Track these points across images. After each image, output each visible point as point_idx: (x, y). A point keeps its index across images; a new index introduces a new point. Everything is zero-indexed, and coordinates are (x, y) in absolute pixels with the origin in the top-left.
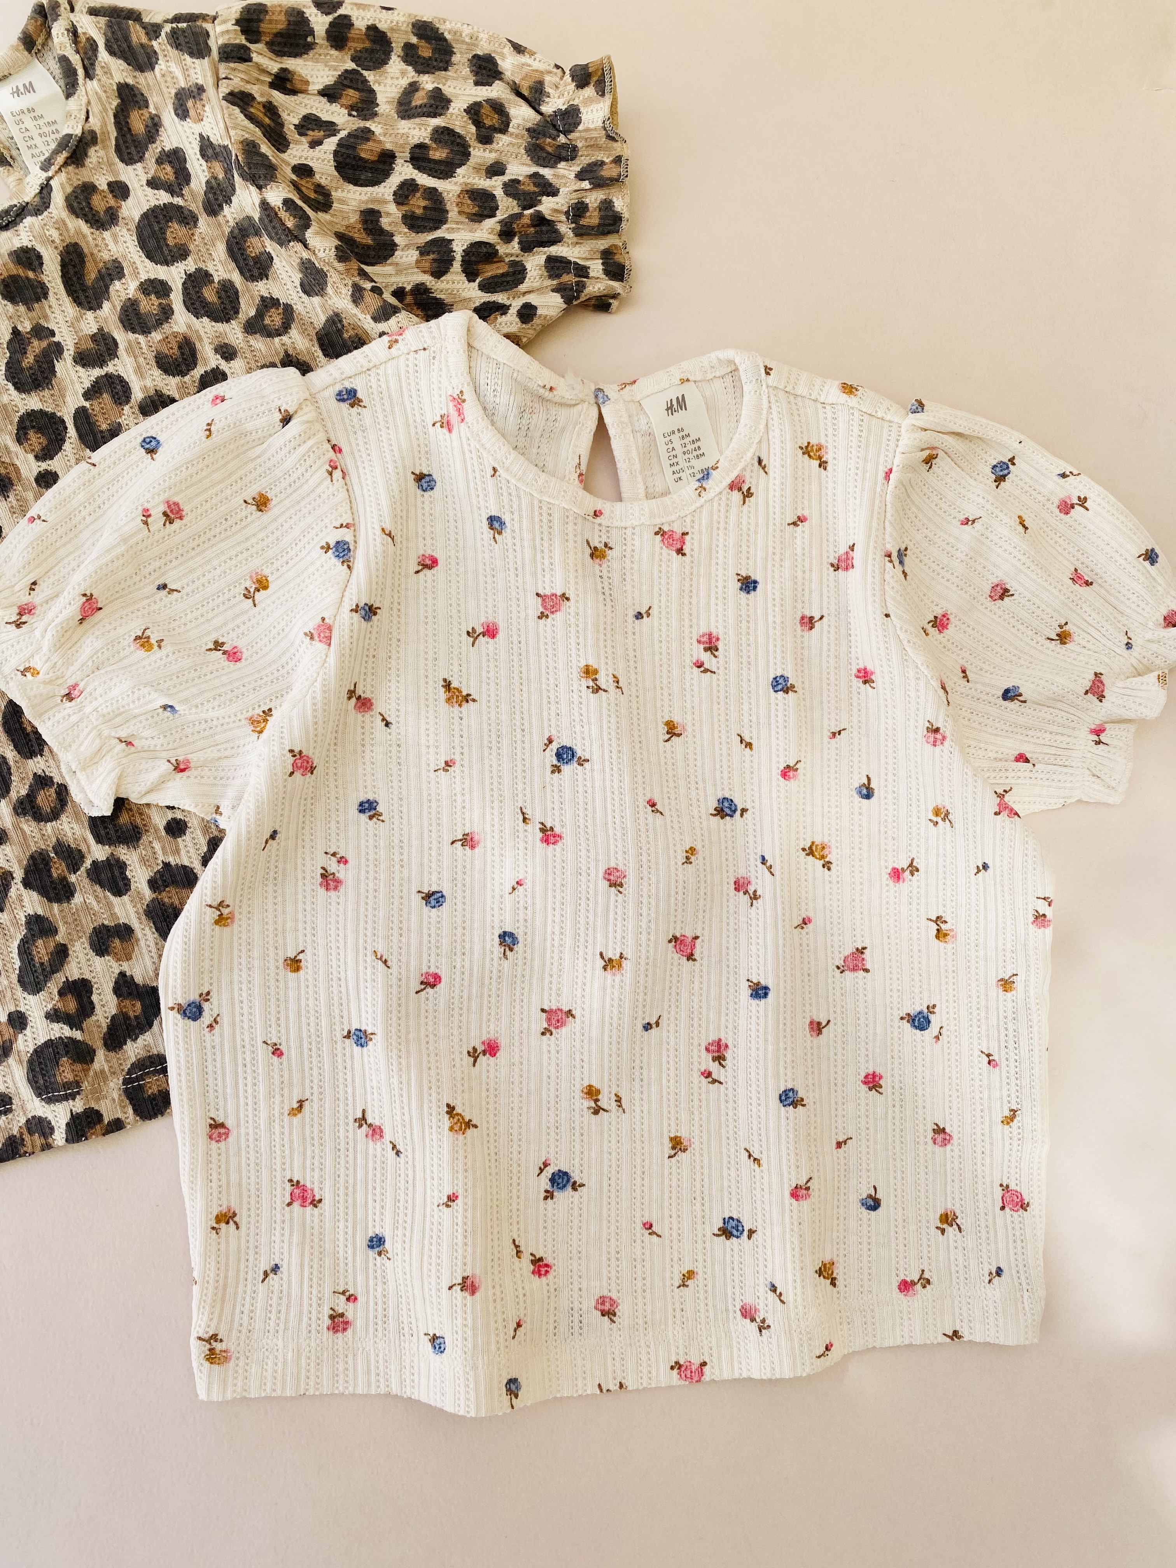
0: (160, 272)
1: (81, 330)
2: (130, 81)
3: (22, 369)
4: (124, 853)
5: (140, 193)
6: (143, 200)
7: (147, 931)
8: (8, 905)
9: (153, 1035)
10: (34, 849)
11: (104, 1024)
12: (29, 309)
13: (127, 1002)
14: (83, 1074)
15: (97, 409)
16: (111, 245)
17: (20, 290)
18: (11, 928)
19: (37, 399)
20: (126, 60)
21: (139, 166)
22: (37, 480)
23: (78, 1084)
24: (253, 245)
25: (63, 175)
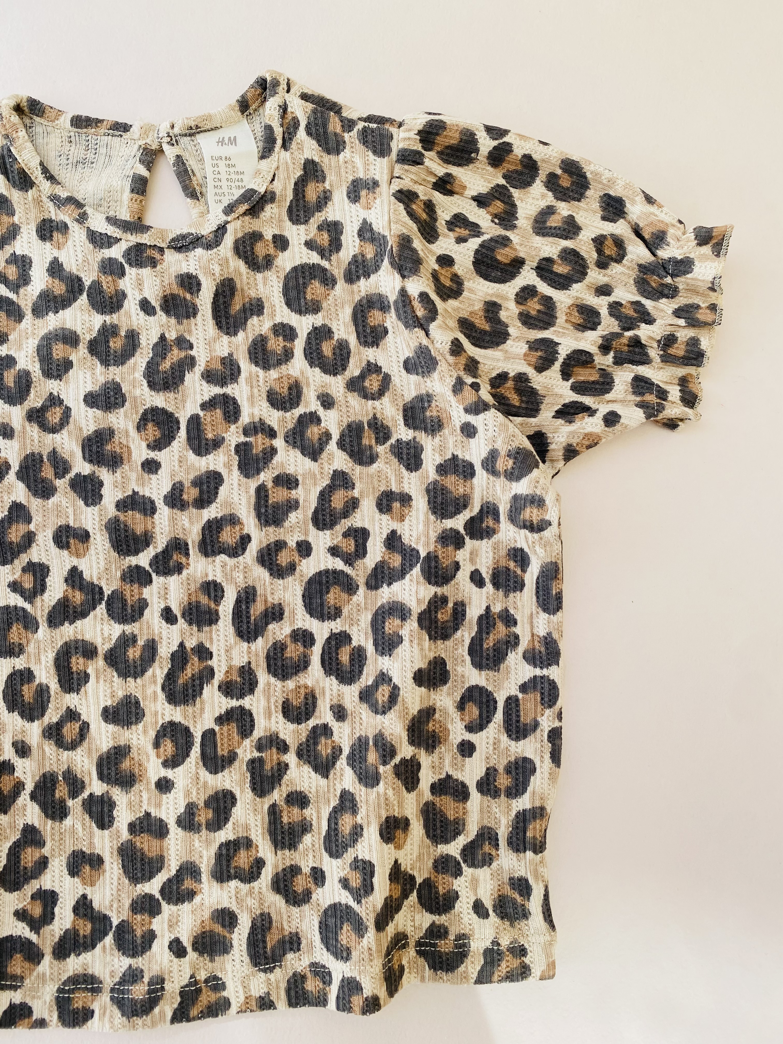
0: (292, 319)
1: (215, 351)
2: (316, 159)
3: (158, 371)
4: (117, 794)
5: (296, 249)
6: (297, 256)
7: (115, 866)
8: (12, 810)
9: (93, 956)
10: (48, 769)
11: (58, 934)
12: (178, 322)
13: (81, 921)
14: (27, 972)
15: (209, 419)
16: (261, 286)
17: (176, 306)
18: (8, 831)
19: (163, 398)
20: (318, 141)
21: (302, 227)
22: (143, 465)
23: (22, 978)
24: (375, 317)
25: (239, 222)
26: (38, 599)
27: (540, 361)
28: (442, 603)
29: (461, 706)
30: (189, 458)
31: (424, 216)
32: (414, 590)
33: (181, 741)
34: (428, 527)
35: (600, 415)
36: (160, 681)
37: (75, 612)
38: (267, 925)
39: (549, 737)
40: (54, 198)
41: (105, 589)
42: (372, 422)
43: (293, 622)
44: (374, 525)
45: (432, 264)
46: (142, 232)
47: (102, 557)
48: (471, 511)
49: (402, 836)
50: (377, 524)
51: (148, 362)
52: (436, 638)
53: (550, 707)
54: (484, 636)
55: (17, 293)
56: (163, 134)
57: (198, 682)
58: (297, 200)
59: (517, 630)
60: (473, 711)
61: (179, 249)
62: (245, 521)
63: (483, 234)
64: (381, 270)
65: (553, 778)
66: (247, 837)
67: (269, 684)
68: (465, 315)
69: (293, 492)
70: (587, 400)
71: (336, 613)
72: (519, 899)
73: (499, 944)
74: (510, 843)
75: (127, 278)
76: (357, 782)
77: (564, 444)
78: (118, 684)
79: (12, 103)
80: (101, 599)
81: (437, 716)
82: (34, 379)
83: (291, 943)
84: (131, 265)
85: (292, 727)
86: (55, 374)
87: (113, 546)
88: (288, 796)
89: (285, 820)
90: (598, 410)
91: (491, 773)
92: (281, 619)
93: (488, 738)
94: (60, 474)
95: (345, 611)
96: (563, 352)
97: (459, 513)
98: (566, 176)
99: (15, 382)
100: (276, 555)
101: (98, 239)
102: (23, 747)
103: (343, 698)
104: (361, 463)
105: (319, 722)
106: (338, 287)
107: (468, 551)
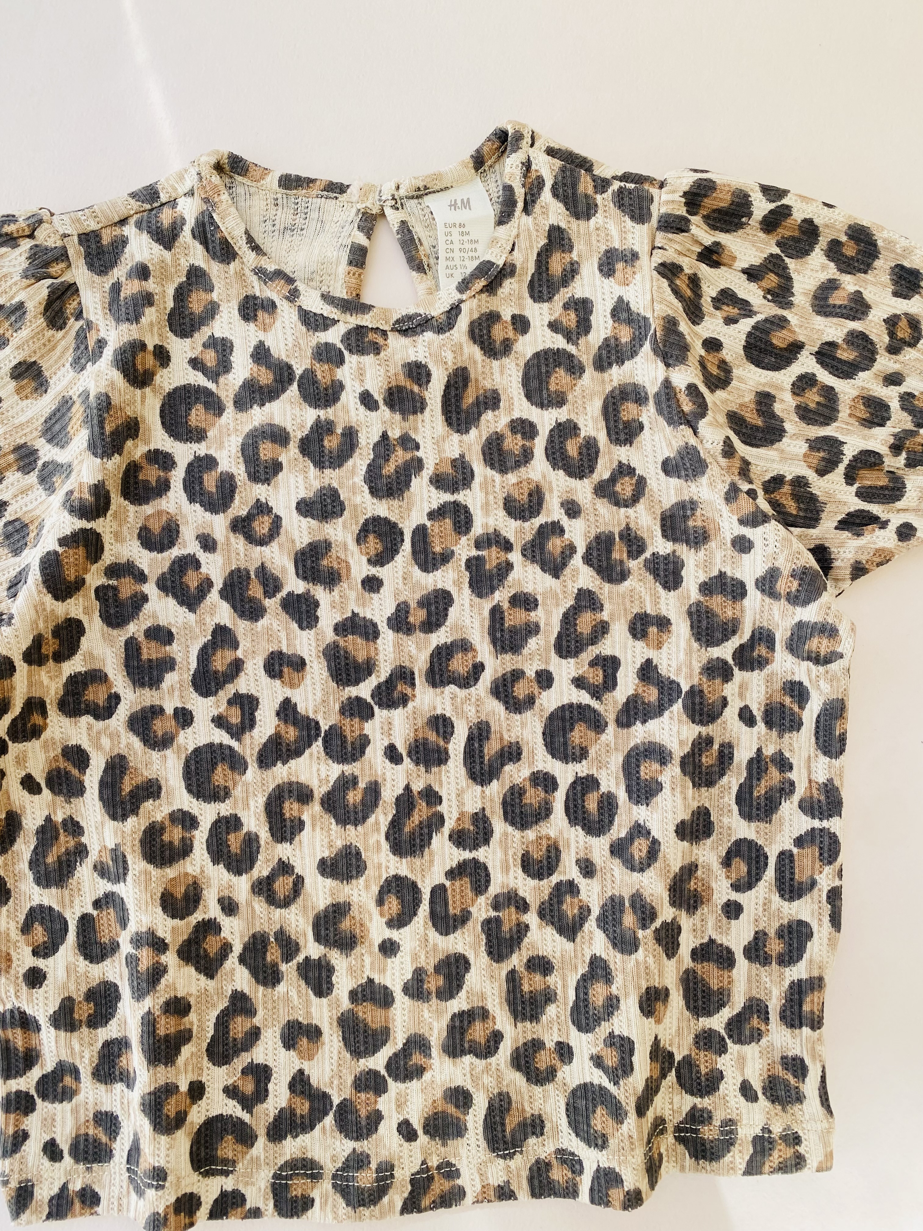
0: (533, 414)
1: (444, 451)
2: (563, 225)
3: (381, 476)
4: (336, 957)
5: (539, 332)
6: (540, 340)
7: (335, 1038)
8: (219, 975)
9: (312, 1138)
10: (258, 929)
11: (273, 1113)
12: (404, 419)
13: (298, 1099)
14: (240, 1156)
15: (436, 530)
16: (497, 376)
17: (401, 400)
18: (215, 998)
19: (385, 506)
20: (566, 204)
21: (546, 305)
22: (363, 582)
23: (234, 1163)
24: (629, 411)
25: (475, 301)
26: (247, 736)
27: (823, 463)
28: (707, 745)
29: (727, 862)
30: (414, 575)
31: (689, 293)
32: (675, 729)
33: (409, 898)
34: (691, 656)
35: (892, 527)
36: (384, 829)
37: (288, 750)
38: (506, 1106)
39: (828, 897)
40: (259, 272)
41: (321, 724)
42: (625, 533)
43: (532, 763)
44: (626, 653)
45: (698, 350)
46: (363, 313)
47: (318, 687)
48: (741, 637)
49: (662, 1008)
50: (630, 652)
51: (369, 465)
52: (700, 785)
53: (830, 863)
54: (755, 782)
55: (217, 383)
56: (386, 196)
57: (426, 831)
58: (540, 274)
59: (793, 776)
60: (741, 867)
61: (404, 332)
62: (478, 647)
63: (755, 313)
64: (639, 356)
65: (832, 944)
66: (483, 1008)
67: (506, 834)
68: (734, 408)
69: (533, 614)
70: (875, 509)
71: (582, 754)
72: (792, 1081)
73: (770, 1132)
74: (783, 1017)
75: (346, 367)
76: (611, 948)
77: (852, 561)
78: (336, 832)
79: (213, 161)
80: (318, 735)
81: (699, 873)
82: (239, 483)
83: (534, 1126)
84: (351, 351)
85: (533, 883)
86: (263, 478)
87: (332, 676)
88: (529, 961)
89: (526, 988)
90: (889, 521)
91: (760, 938)
92: (519, 759)
93: (757, 898)
94: (270, 594)
95: (592, 752)
96: (849, 452)
97: (727, 640)
98: (852, 243)
99: (217, 486)
100: (513, 686)
101: (312, 320)
102: (230, 904)
103: (591, 852)
104: (610, 580)
105: (564, 878)
106: (587, 376)
107: (737, 684)
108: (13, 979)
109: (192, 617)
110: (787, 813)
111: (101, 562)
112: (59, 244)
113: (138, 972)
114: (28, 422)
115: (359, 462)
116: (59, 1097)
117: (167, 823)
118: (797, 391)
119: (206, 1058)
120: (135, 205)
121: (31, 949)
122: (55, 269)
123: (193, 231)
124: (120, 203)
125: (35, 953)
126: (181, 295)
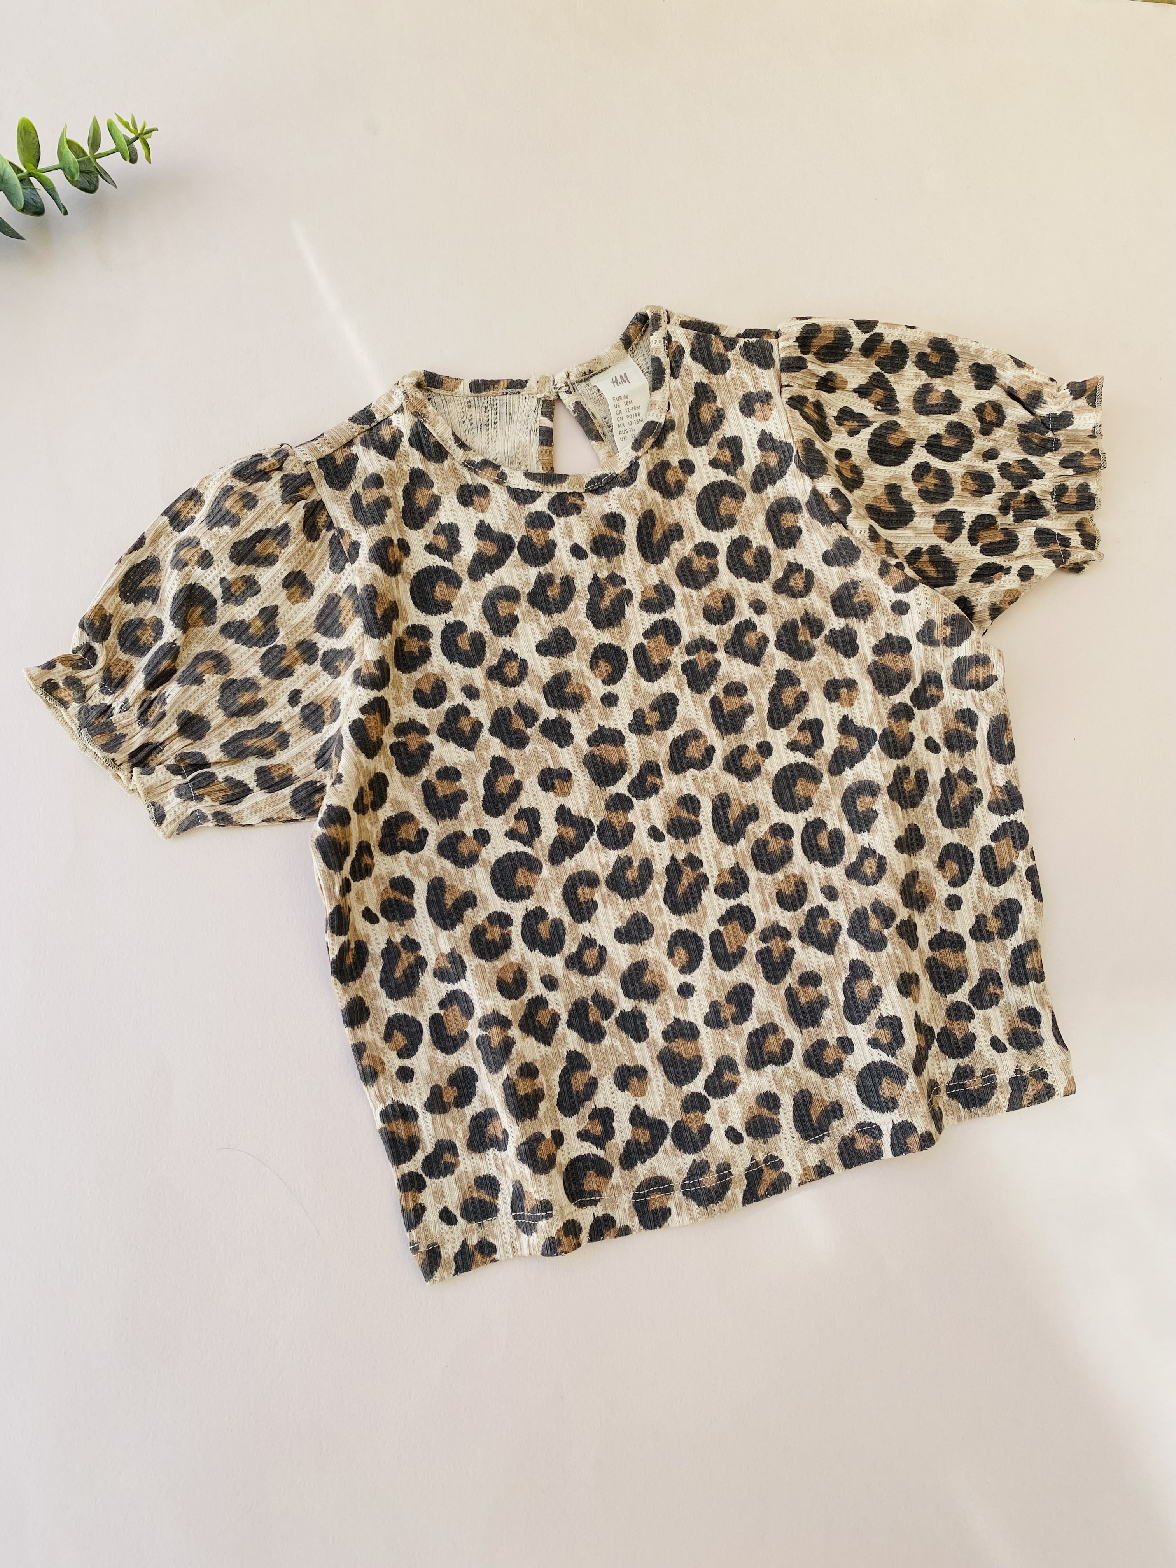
0: (711, 537)
1: (646, 580)
2: (705, 381)
3: (600, 610)
4: (645, 1007)
5: (703, 471)
6: (705, 476)
7: (659, 1074)
8: (554, 1041)
9: (658, 1160)
10: (578, 997)
11: (621, 1146)
12: (609, 561)
13: (640, 1130)
14: (603, 1186)
15: (653, 646)
16: (676, 511)
17: (605, 546)
18: (555, 1061)
19: (608, 635)
20: (704, 364)
21: (704, 448)
22: (602, 700)
23: (599, 1193)
24: (788, 520)
25: (649, 455)
26: (537, 842)
27: (950, 532)
28: (905, 774)
29: (941, 865)
30: (642, 686)
31: (816, 417)
32: (878, 766)
33: (693, 946)
34: (878, 706)
35: (1014, 571)
36: (661, 895)
37: (572, 847)
38: (808, 1100)
39: (1027, 875)
40: (469, 465)
41: (593, 821)
42: (805, 618)
43: (769, 819)
44: (825, 714)
45: (833, 461)
46: (560, 482)
47: (585, 792)
48: (914, 683)
49: (916, 990)
50: (829, 713)
51: (588, 604)
52: (906, 807)
53: (1023, 848)
54: (949, 797)
55: (452, 561)
56: (559, 383)
57: (695, 890)
58: (694, 423)
59: (978, 785)
60: (953, 867)
61: (597, 491)
62: (707, 734)
63: (872, 423)
64: (787, 475)
65: (1039, 912)
66: (772, 1023)
67: (760, 880)
68: (870, 501)
69: (745, 698)
70: (998, 560)
71: (807, 803)
72: (1030, 1028)
73: (1021, 1072)
74: (1013, 979)
75: (556, 528)
76: (864, 950)
77: (988, 605)
78: (624, 905)
79: (414, 380)
80: (592, 831)
81: (921, 878)
82: (487, 639)
83: (834, 1111)
84: (557, 515)
85: (789, 914)
86: (504, 631)
87: (594, 780)
88: (800, 978)
89: (803, 1000)
90: (1011, 567)
91: (980, 920)
92: (758, 818)
93: (971, 888)
94: (529, 725)
95: (815, 800)
96: (968, 519)
97: (904, 688)
98: (935, 353)
99: (470, 645)
100: (740, 760)
101: (521, 495)
102: (551, 980)
103: (831, 879)
104: (801, 659)
105: (814, 905)
106: (748, 498)
107: (919, 721)
108: (389, 1078)
109: (471, 755)
110: (980, 816)
111: (390, 724)
112: (304, 471)
113: (491, 1048)
114: (302, 622)
115: (579, 603)
116: (443, 1171)
117: (487, 925)
118: (917, 478)
119: (558, 1112)
120: (357, 428)
121: (395, 1052)
122: (303, 492)
123: (410, 440)
124: (345, 429)
125: (400, 1055)
126: (408, 493)
